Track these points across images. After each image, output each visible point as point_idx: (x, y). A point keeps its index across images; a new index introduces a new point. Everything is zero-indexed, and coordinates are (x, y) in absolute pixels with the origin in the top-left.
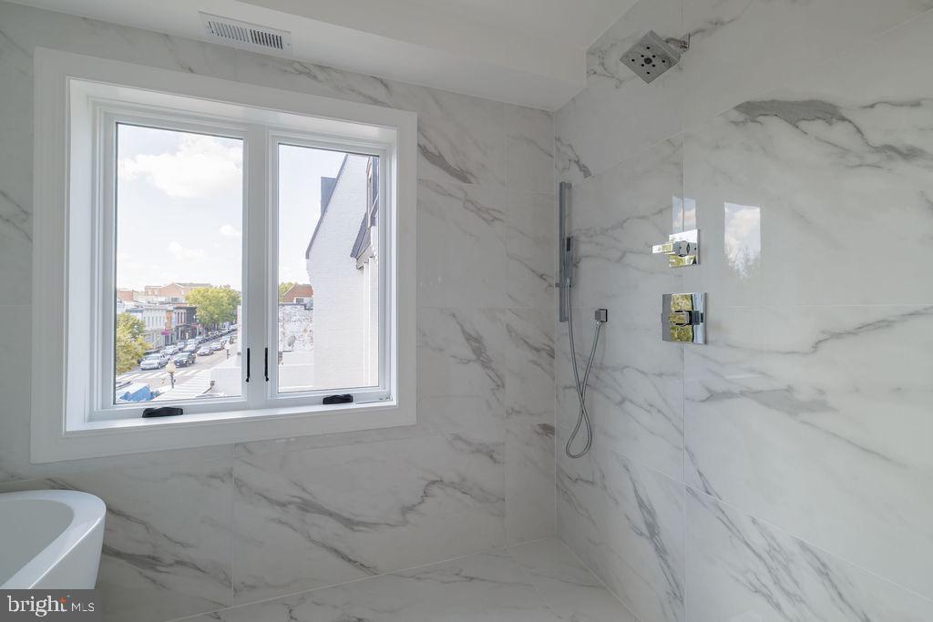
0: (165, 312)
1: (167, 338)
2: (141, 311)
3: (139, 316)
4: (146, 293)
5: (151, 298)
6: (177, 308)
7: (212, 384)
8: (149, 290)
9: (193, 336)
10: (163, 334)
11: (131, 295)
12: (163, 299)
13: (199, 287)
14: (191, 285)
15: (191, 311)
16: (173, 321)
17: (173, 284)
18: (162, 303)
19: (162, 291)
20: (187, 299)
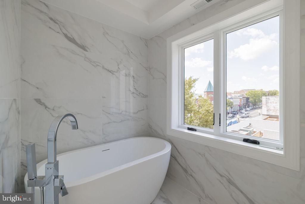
0: (239, 99)
1: (240, 107)
2: (233, 99)
3: (232, 100)
4: (234, 93)
5: (235, 95)
6: (243, 98)
7: (250, 124)
8: (235, 92)
9: (248, 107)
10: (239, 106)
11: (230, 94)
12: (239, 95)
13: (250, 91)
14: (248, 90)
15: (248, 99)
16: (242, 102)
17: (242, 90)
18: (239, 96)
19: (239, 92)
20: (246, 95)
